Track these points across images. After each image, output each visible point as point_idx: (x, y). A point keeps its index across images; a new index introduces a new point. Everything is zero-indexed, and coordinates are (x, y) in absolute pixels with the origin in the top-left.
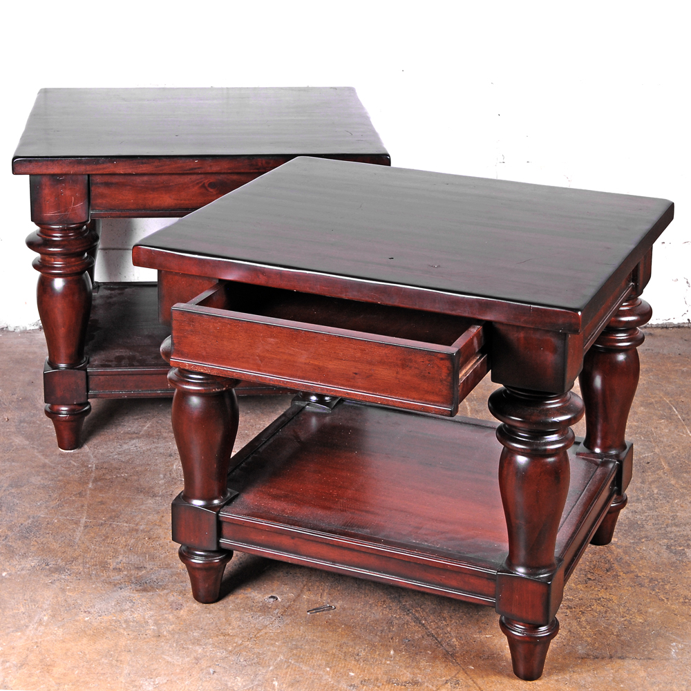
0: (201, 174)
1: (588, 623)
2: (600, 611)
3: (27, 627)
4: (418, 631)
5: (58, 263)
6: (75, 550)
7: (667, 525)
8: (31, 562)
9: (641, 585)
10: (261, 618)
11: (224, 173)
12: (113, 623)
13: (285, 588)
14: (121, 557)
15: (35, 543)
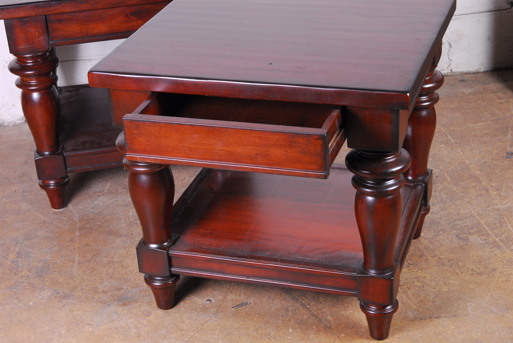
0: (124, 6)
1: (413, 295)
2: (419, 286)
3: (52, 339)
4: (306, 313)
5: (33, 82)
6: (75, 281)
7: (454, 220)
8: (47, 293)
9: (443, 265)
10: (203, 316)
11: (140, 4)
12: (108, 331)
13: (216, 293)
14: (105, 283)
15: (48, 279)
